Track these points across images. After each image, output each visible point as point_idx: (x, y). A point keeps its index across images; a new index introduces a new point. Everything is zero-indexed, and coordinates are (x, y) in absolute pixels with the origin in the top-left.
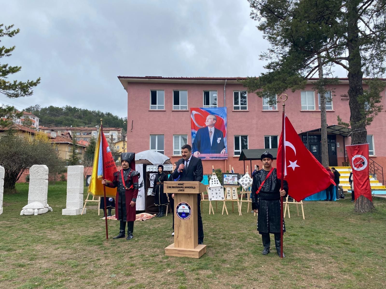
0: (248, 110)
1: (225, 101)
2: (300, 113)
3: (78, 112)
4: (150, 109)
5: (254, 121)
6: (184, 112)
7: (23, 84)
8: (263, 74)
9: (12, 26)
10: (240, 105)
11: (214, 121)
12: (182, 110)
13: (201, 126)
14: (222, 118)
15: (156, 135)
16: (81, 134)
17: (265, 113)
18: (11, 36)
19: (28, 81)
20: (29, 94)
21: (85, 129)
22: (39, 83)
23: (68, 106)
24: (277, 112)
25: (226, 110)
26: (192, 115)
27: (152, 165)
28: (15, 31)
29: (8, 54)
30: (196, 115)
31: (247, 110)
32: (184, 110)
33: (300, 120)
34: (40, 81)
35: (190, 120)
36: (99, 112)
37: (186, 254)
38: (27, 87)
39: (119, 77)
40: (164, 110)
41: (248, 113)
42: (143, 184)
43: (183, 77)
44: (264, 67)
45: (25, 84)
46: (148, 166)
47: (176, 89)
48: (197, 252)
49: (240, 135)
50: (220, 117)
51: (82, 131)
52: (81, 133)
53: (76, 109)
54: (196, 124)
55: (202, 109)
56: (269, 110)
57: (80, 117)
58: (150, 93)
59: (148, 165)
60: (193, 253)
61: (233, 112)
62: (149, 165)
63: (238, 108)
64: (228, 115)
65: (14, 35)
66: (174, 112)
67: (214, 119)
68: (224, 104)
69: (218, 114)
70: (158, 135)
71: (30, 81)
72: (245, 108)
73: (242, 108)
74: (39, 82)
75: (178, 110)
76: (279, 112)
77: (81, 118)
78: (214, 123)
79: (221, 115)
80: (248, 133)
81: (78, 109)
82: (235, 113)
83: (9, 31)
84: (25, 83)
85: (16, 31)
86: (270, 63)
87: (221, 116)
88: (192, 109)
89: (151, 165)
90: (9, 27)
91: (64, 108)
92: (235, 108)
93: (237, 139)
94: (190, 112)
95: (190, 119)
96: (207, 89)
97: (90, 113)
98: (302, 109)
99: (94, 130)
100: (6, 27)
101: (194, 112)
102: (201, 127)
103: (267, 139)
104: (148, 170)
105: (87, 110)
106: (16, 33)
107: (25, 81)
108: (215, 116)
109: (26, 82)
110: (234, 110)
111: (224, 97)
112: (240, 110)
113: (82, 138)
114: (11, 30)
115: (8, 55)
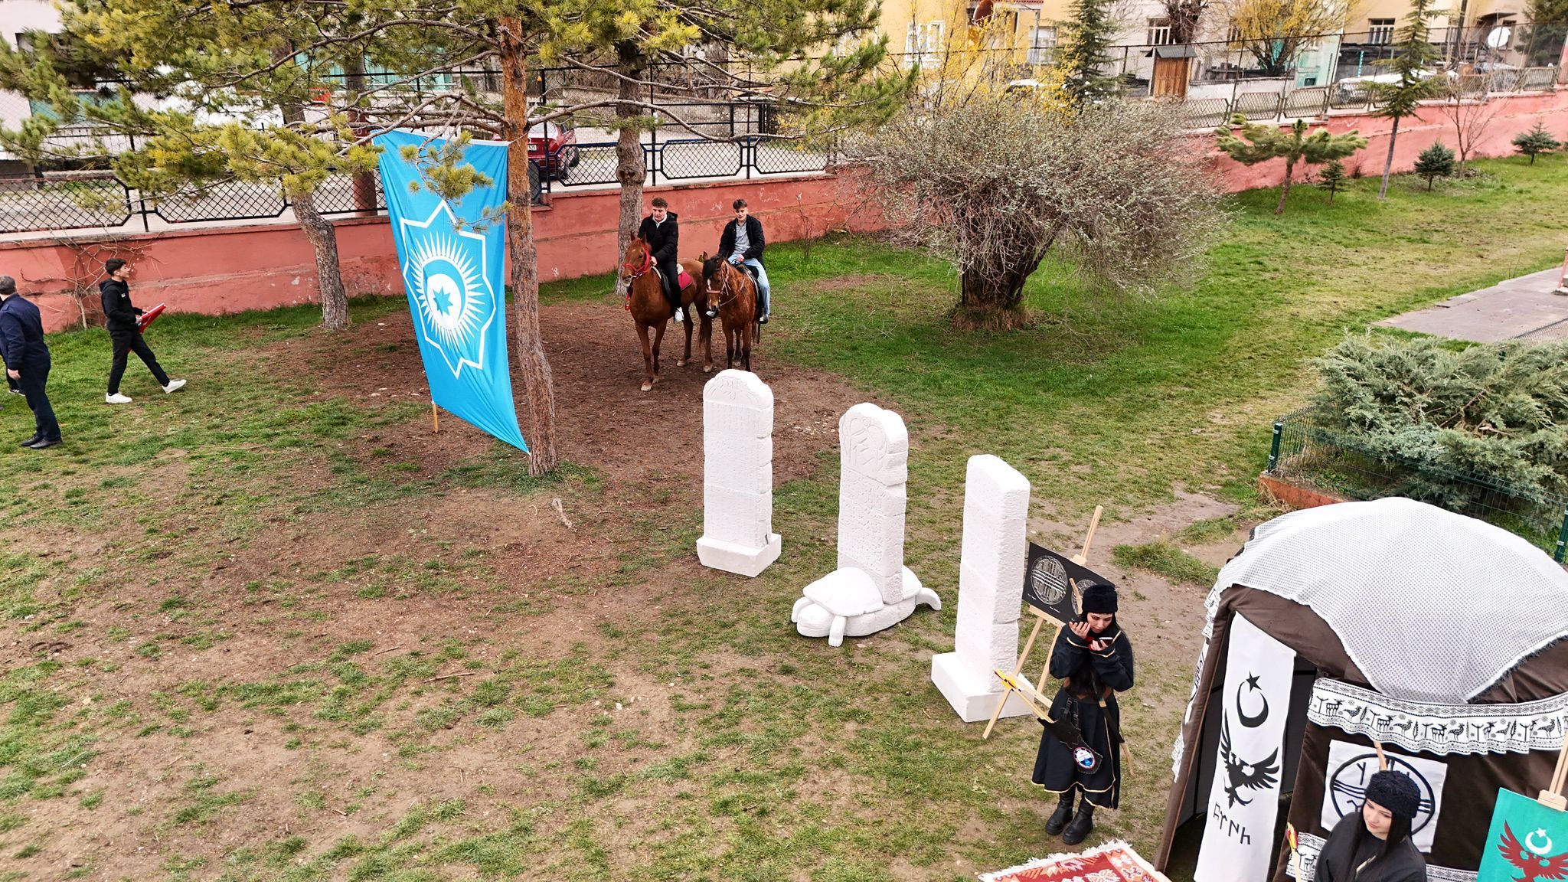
27: (1359, 690)
42: (1278, 776)
46: (1332, 682)
59: (1331, 676)
62: (1342, 685)
89: (1350, 687)
104: (1318, 714)
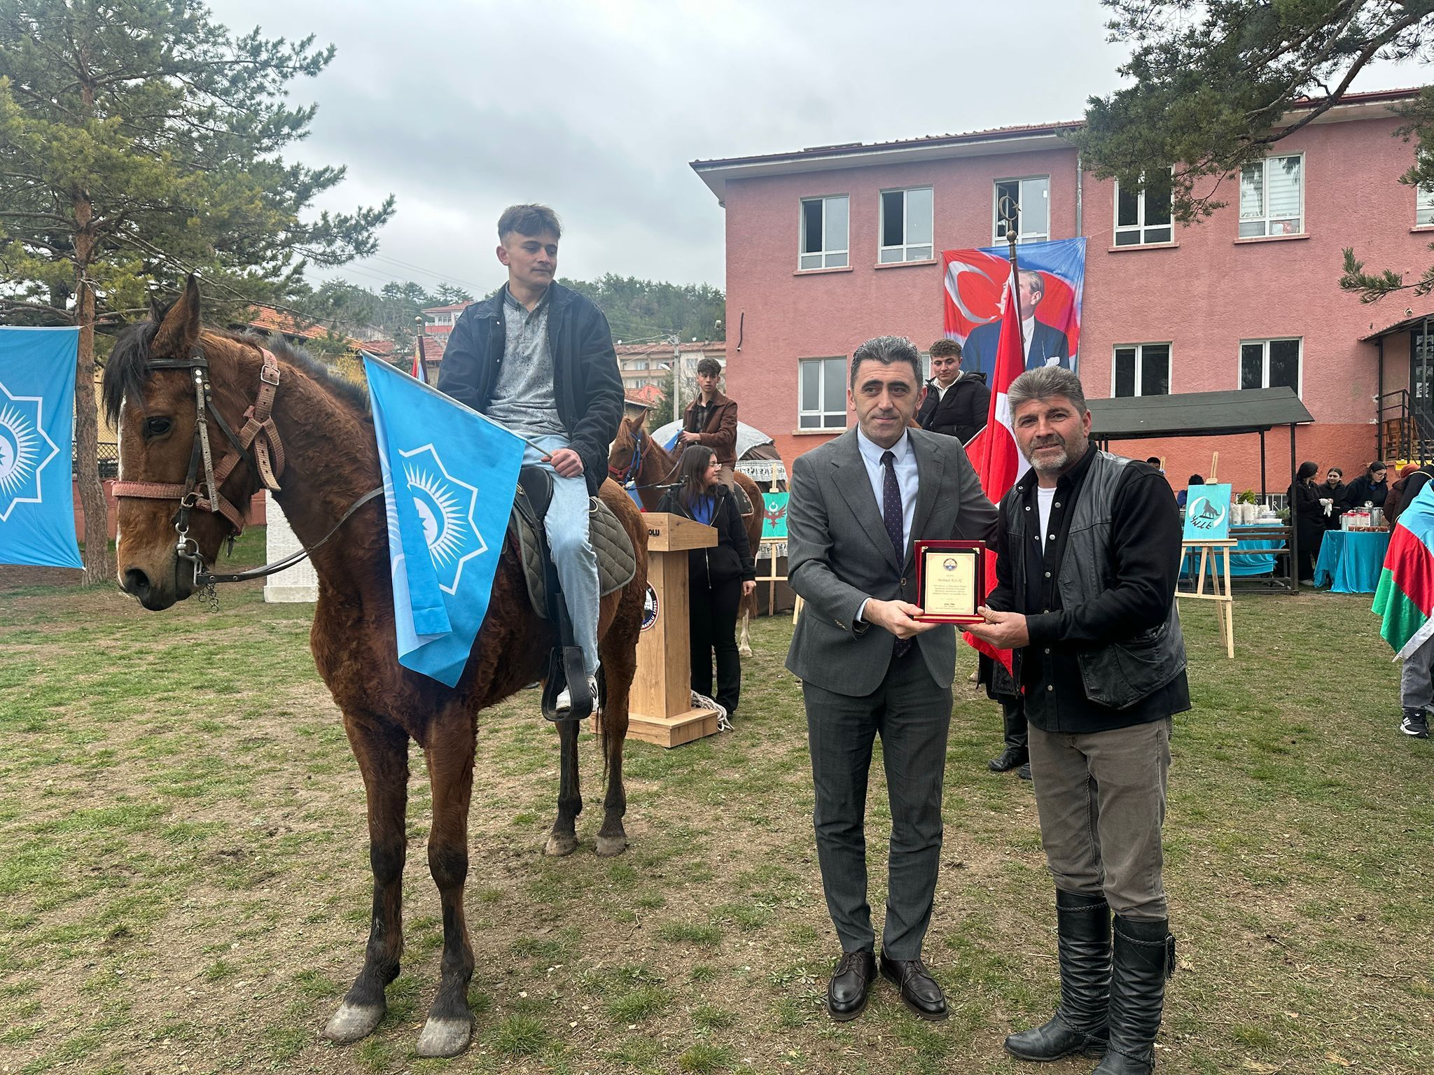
0: (1176, 241)
1: (1079, 213)
2: (1410, 238)
3: (641, 295)
4: (800, 270)
5: (1200, 286)
6: (919, 271)
7: (346, 220)
8: (1096, 101)
9: (310, 40)
10: (1141, 227)
11: (1032, 294)
12: (911, 262)
13: (981, 316)
14: (1067, 281)
15: (820, 359)
16: (647, 365)
17: (1247, 249)
18: (313, 74)
19: (360, 209)
20: (368, 252)
21: (660, 349)
22: (393, 212)
23: (613, 275)
24: (1303, 244)
25: (1081, 247)
26: (951, 277)
28: (320, 54)
29: (300, 131)
30: (962, 274)
31: (1171, 243)
32: (922, 259)
33: (1408, 270)
34: (394, 206)
35: (941, 300)
36: (705, 289)
37: (640, 731)
38: (358, 228)
39: (696, 165)
40: (847, 267)
41: (1174, 254)
43: (933, 135)
44: (1119, 70)
45: (353, 222)
47: (890, 185)
48: (666, 727)
49: (1137, 345)
50: (1059, 277)
51: (652, 356)
52: (649, 361)
53: (636, 283)
54: (965, 312)
55: (989, 251)
56: (1267, 235)
57: (649, 310)
58: (797, 213)
60: (655, 731)
61: (1112, 256)
63: (1134, 237)
64: (1091, 268)
65: (320, 70)
66: (880, 274)
67: (1032, 287)
68: (1076, 225)
69: (1050, 266)
70: (825, 359)
71: (364, 211)
72: (1165, 235)
73: (1151, 236)
74: (389, 210)
75: (897, 263)
76: (1311, 243)
77: (653, 314)
78: (1033, 302)
79: (1064, 269)
80: (1173, 335)
81: (640, 283)
82: (1121, 257)
83: (305, 58)
84: (351, 218)
85: (325, 54)
86: (1138, 50)
87: (1063, 275)
88: (949, 257)
90: (303, 45)
91: (600, 285)
92: (1122, 238)
93: (1125, 360)
94: (941, 267)
95: (942, 292)
96: (1007, 174)
97: (680, 295)
98: (1418, 220)
99: (689, 351)
100: (293, 45)
101: (957, 267)
102: (981, 321)
103: (1252, 355)
105: (670, 285)
106: (326, 62)
107: (350, 211)
108: (1040, 276)
109: (355, 215)
110: (1115, 247)
111: (1077, 197)
112: (1143, 243)
113: (653, 378)
114: (310, 52)
115: (300, 136)
